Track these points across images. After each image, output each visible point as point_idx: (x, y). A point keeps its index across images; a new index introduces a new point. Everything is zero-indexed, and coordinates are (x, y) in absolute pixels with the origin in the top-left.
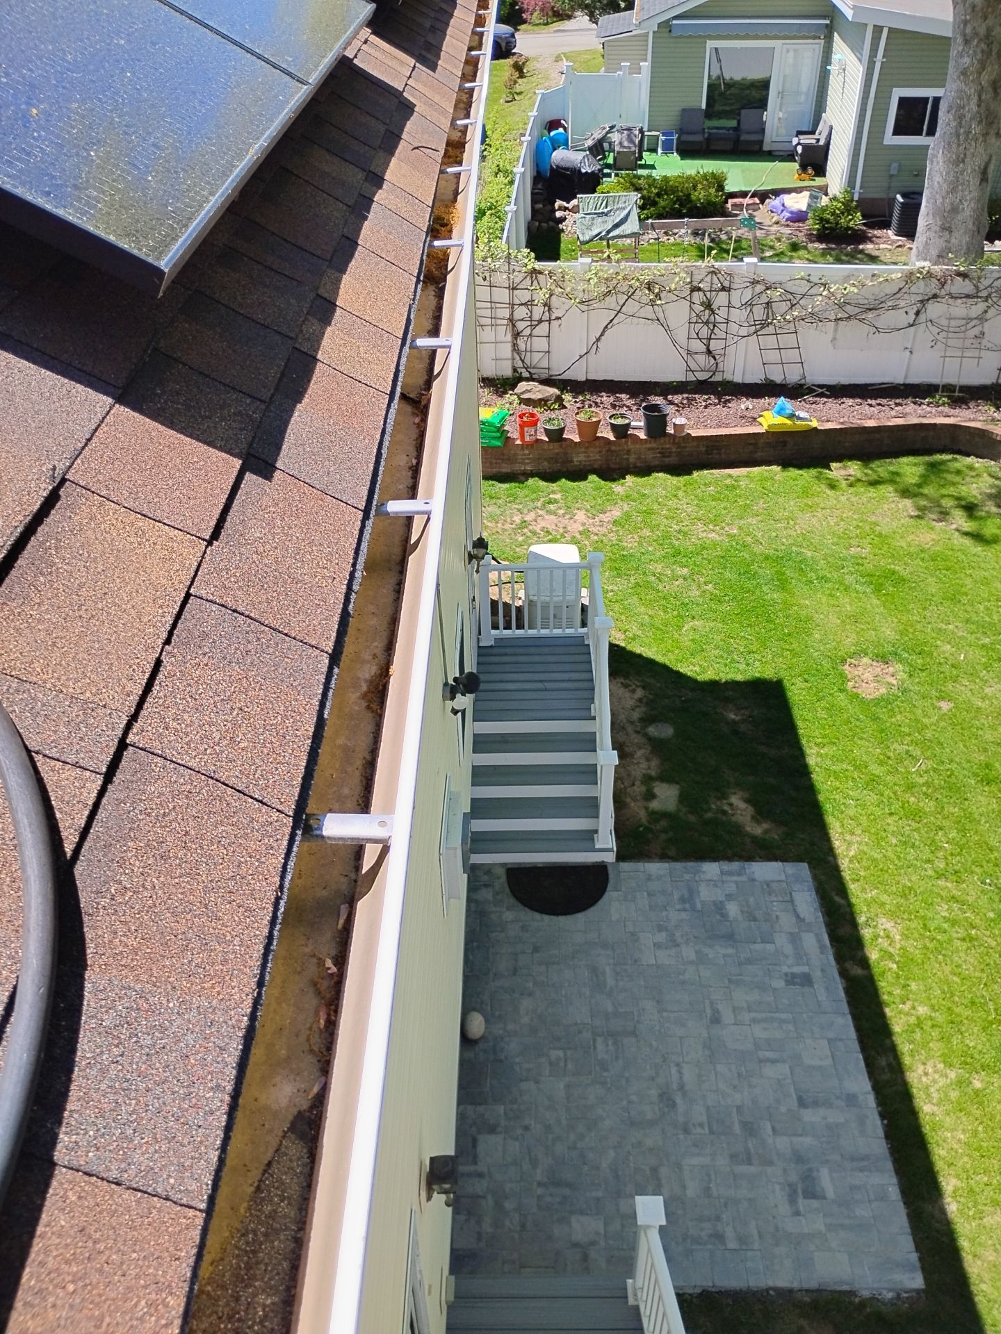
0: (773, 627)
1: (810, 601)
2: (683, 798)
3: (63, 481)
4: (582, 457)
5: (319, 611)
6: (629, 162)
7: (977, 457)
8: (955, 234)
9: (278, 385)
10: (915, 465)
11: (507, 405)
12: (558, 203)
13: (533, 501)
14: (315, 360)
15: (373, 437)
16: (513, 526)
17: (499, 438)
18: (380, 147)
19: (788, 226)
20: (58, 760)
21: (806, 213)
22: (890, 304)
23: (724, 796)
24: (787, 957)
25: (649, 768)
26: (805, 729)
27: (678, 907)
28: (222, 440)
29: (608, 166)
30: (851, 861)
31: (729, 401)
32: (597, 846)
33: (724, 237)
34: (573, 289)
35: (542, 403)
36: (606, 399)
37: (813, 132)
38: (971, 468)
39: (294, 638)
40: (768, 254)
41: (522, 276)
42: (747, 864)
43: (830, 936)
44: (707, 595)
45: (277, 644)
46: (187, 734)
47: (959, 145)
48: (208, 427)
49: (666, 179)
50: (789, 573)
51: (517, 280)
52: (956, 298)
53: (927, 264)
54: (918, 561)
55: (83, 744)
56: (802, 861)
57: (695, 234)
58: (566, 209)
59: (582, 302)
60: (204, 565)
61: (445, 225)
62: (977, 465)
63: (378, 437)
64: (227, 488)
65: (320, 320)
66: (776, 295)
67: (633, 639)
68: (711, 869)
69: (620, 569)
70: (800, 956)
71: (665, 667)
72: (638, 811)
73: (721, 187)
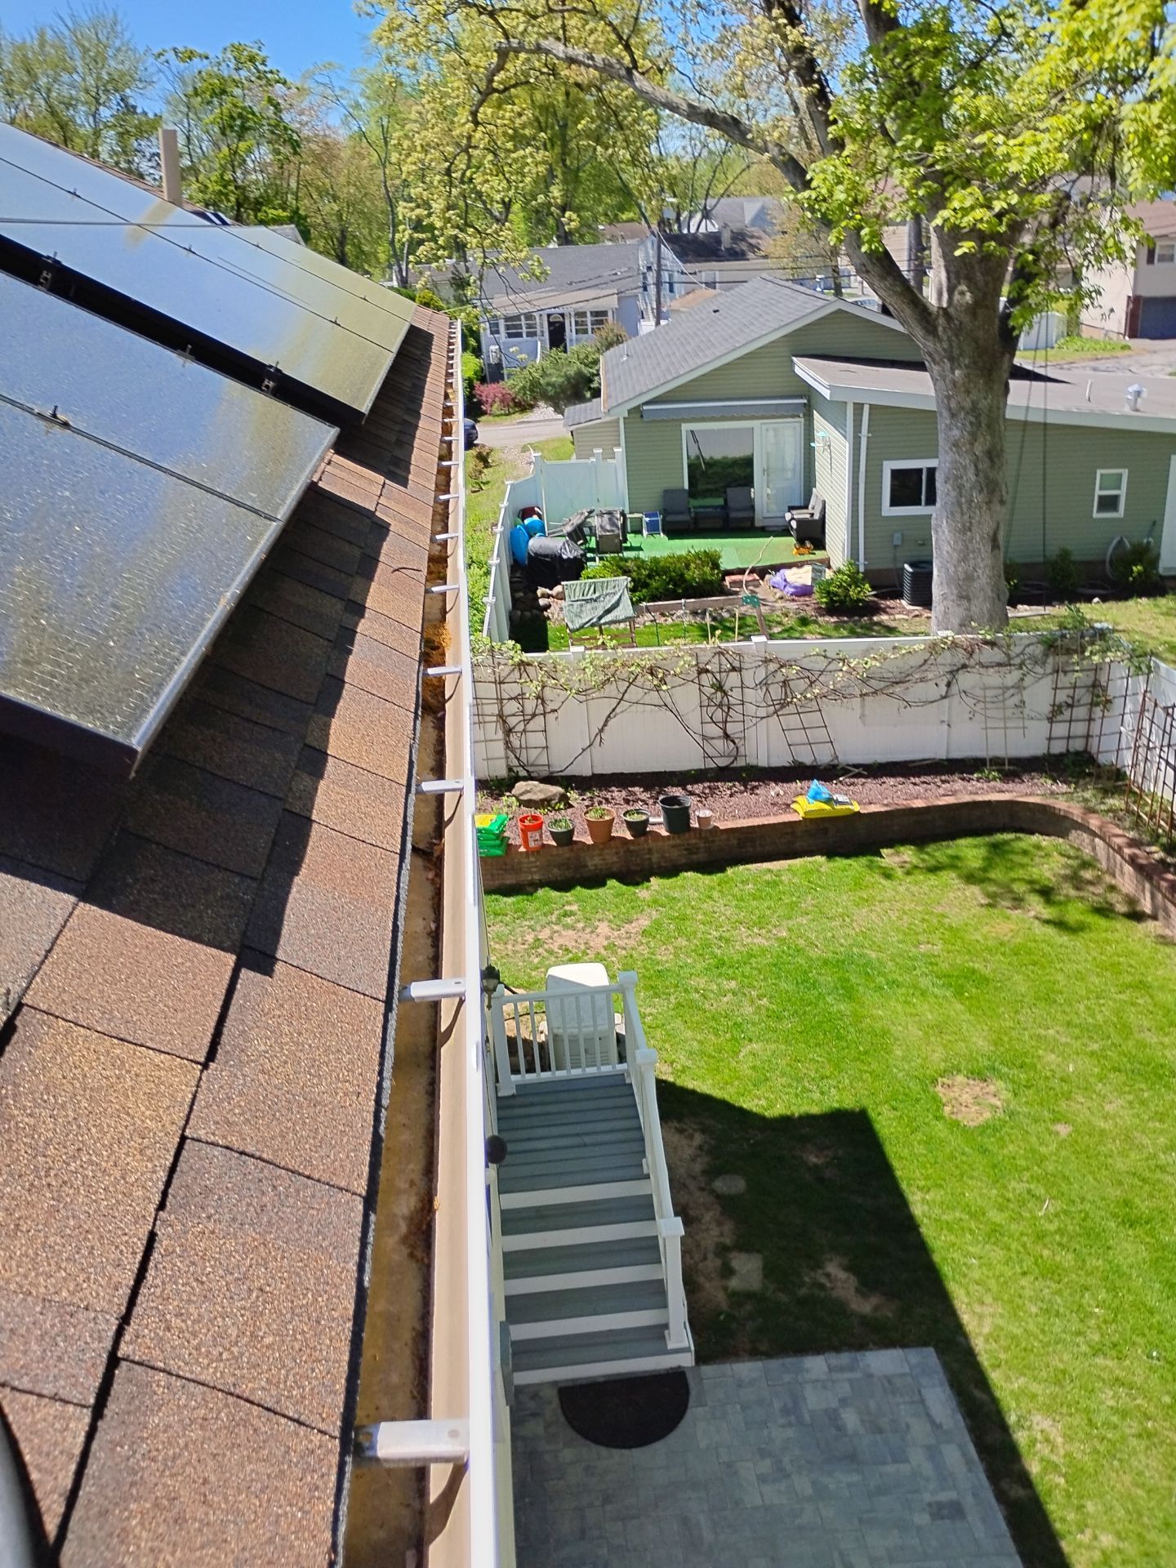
0: (845, 1044)
1: (883, 1011)
2: (768, 1271)
3: (20, 1006)
4: (597, 861)
5: (345, 1140)
6: (613, 545)
7: (1042, 834)
8: (975, 602)
9: (269, 856)
10: (975, 846)
11: (505, 810)
12: (540, 591)
13: (545, 915)
14: (309, 821)
15: (386, 907)
16: (526, 946)
17: (499, 846)
18: (357, 573)
19: (793, 600)
20: (31, 1393)
21: (812, 586)
22: (917, 676)
23: (818, 1265)
24: (928, 1480)
25: (722, 1234)
26: (903, 1170)
27: (782, 1421)
28: (210, 931)
29: (591, 550)
30: (987, 1341)
31: (757, 787)
32: (671, 1346)
33: (726, 615)
34: (568, 680)
35: (545, 803)
36: (618, 794)
37: (806, 507)
38: (1038, 847)
39: (319, 1181)
40: (776, 630)
41: (507, 669)
42: (859, 1355)
43: (976, 1445)
44: (763, 1011)
45: (298, 1191)
46: (195, 1335)
47: (962, 514)
48: (192, 917)
49: (655, 560)
50: (854, 979)
51: (503, 674)
52: (987, 667)
53: (949, 633)
54: (999, 957)
55: (62, 1366)
56: (925, 1344)
57: (695, 613)
58: (549, 596)
59: (578, 692)
60: (200, 1096)
61: (437, 648)
62: (1044, 844)
63: (392, 907)
64: (221, 992)
65: (310, 774)
66: (793, 672)
67: (683, 1071)
68: (816, 1365)
69: (656, 987)
70: (944, 1478)
71: (724, 1105)
72: (715, 1293)
73: (716, 565)
